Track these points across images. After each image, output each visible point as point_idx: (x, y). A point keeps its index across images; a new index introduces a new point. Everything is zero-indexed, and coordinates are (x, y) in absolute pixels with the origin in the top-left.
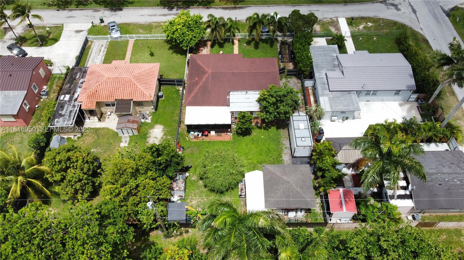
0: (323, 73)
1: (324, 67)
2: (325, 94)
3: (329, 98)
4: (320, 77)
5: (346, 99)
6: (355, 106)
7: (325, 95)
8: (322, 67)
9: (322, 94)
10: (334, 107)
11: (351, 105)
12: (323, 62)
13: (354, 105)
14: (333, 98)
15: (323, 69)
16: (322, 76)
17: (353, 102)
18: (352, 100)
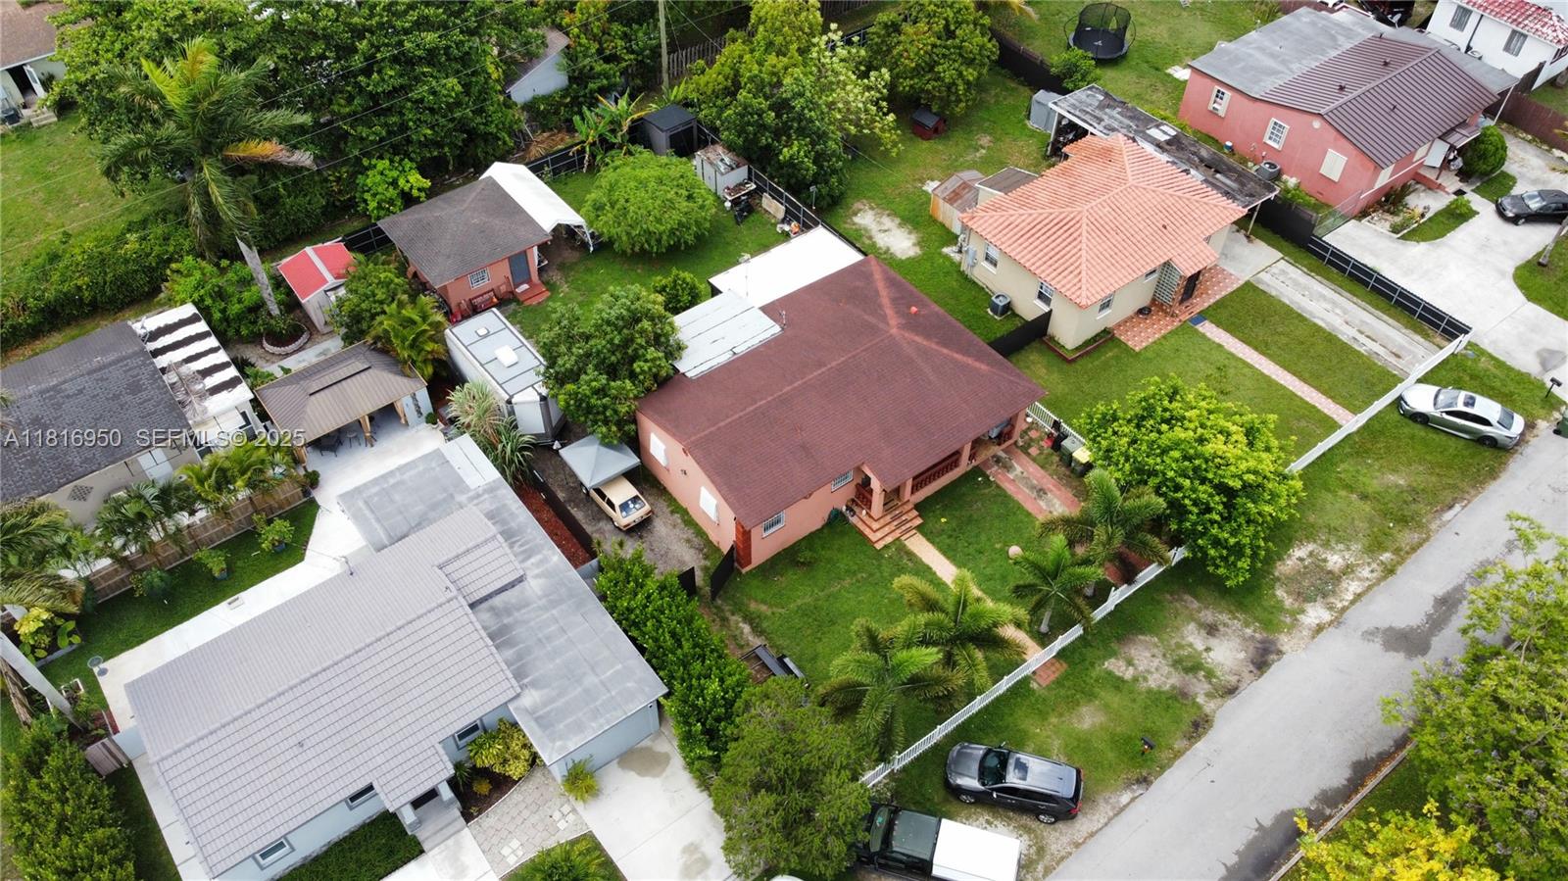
0: (537, 576)
1: (545, 609)
2: (486, 496)
3: (467, 489)
4: (539, 557)
5: (401, 513)
6: (361, 504)
7: (485, 491)
8: (553, 604)
9: (499, 492)
10: (434, 465)
11: (376, 499)
12: (563, 631)
13: (366, 502)
14: (452, 496)
15: (546, 595)
16: (533, 560)
17: (372, 512)
18: (378, 520)
